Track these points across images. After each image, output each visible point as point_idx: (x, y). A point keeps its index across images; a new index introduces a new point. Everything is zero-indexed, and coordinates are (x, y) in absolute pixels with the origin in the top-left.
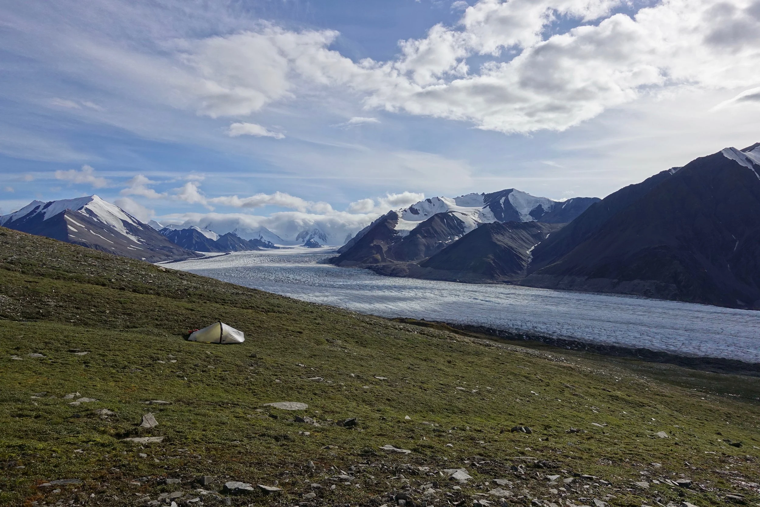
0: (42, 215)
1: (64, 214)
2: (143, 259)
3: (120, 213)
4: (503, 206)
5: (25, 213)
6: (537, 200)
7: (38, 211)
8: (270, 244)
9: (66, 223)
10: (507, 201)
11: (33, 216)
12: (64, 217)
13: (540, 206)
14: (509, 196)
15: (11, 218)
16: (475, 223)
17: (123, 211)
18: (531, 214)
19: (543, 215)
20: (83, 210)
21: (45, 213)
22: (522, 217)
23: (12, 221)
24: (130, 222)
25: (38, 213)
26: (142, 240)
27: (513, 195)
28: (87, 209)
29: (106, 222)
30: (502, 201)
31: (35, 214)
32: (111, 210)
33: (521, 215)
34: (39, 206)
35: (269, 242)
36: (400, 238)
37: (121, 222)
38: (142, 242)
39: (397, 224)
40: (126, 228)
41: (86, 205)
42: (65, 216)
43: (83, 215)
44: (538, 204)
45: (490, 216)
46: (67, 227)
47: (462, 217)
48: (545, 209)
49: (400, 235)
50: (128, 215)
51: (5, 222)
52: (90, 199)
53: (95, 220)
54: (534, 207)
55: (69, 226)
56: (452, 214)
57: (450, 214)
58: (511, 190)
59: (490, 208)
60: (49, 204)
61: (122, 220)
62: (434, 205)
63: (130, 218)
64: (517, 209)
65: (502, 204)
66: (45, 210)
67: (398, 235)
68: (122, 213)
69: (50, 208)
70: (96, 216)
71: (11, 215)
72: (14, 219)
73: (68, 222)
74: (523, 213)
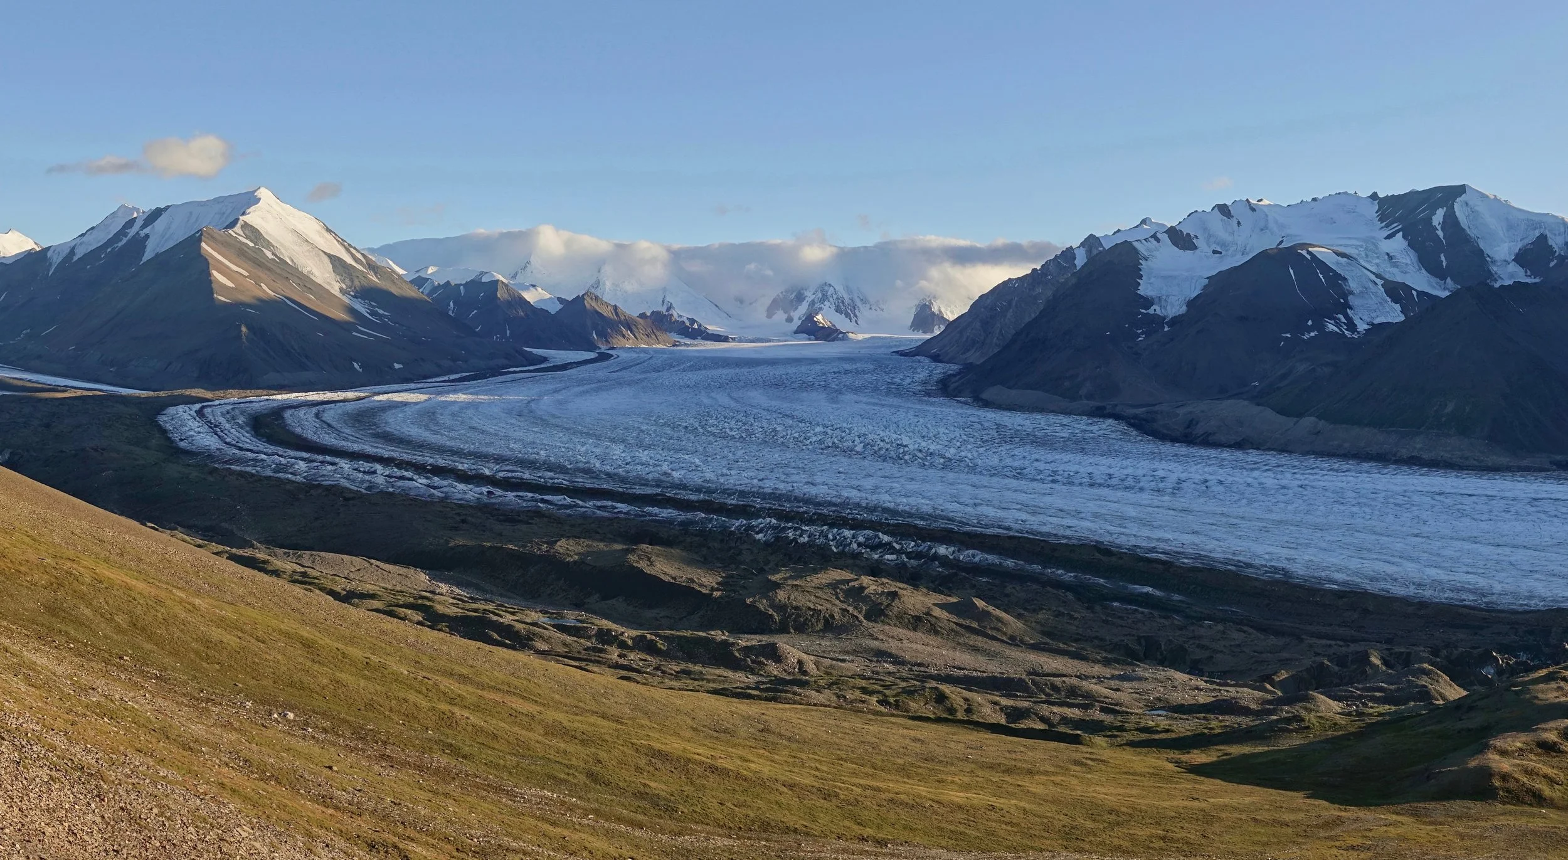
0: (140, 243)
1: (200, 240)
2: (397, 366)
3: (324, 237)
4: (1440, 233)
5: (103, 237)
6: (1534, 221)
7: (132, 232)
8: (696, 326)
9: (208, 263)
10: (1451, 221)
11: (120, 244)
12: (199, 247)
13: (1543, 238)
14: (1456, 206)
15: (72, 251)
16: (1378, 281)
17: (329, 230)
18: (1521, 258)
19: (1552, 264)
20: (238, 229)
21: (147, 236)
22: (1495, 269)
23: (75, 258)
24: (349, 260)
25: (134, 236)
26: (381, 312)
27: (1467, 204)
28: (246, 225)
29: (292, 261)
30: (1438, 218)
31: (125, 240)
32: (300, 228)
33: (1494, 262)
34: (132, 222)
35: (693, 321)
36: (1159, 320)
37: (326, 260)
38: (380, 317)
39: (1141, 277)
40: (338, 278)
41: (244, 214)
42: (203, 245)
43: (240, 242)
44: (1537, 233)
45: (1409, 262)
46: (209, 274)
47: (1338, 263)
48: (1556, 248)
49: (1158, 312)
50: (342, 242)
51: (60, 259)
52: (251, 199)
53: (269, 255)
54: (1527, 241)
55: (215, 273)
56: (1309, 253)
57: (1304, 253)
58: (1461, 190)
59: (1404, 237)
60: (157, 213)
61: (329, 256)
62: (1239, 223)
63: (348, 250)
64: (1482, 245)
65: (1439, 227)
66: (147, 231)
67: (1151, 311)
68: (327, 235)
69: (160, 224)
70: (269, 245)
71: (73, 244)
72: (79, 254)
73: (210, 261)
74: (1497, 257)
